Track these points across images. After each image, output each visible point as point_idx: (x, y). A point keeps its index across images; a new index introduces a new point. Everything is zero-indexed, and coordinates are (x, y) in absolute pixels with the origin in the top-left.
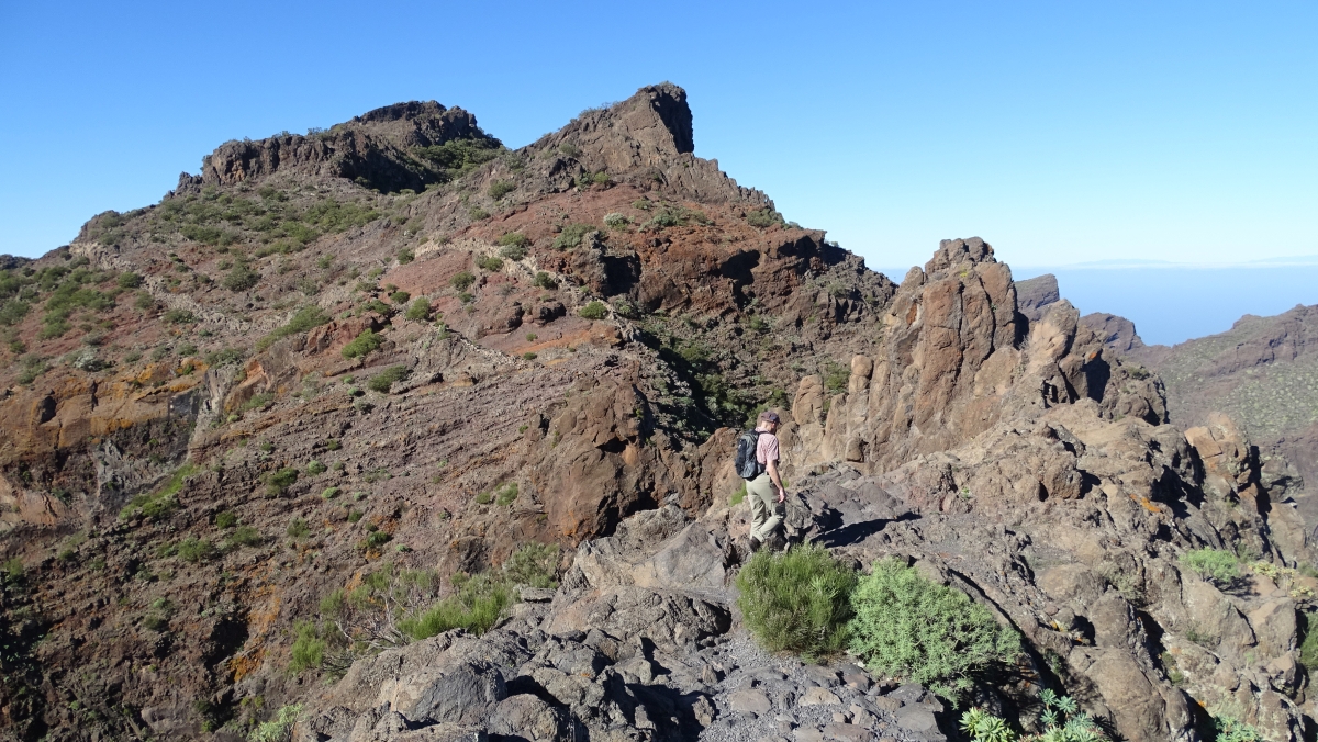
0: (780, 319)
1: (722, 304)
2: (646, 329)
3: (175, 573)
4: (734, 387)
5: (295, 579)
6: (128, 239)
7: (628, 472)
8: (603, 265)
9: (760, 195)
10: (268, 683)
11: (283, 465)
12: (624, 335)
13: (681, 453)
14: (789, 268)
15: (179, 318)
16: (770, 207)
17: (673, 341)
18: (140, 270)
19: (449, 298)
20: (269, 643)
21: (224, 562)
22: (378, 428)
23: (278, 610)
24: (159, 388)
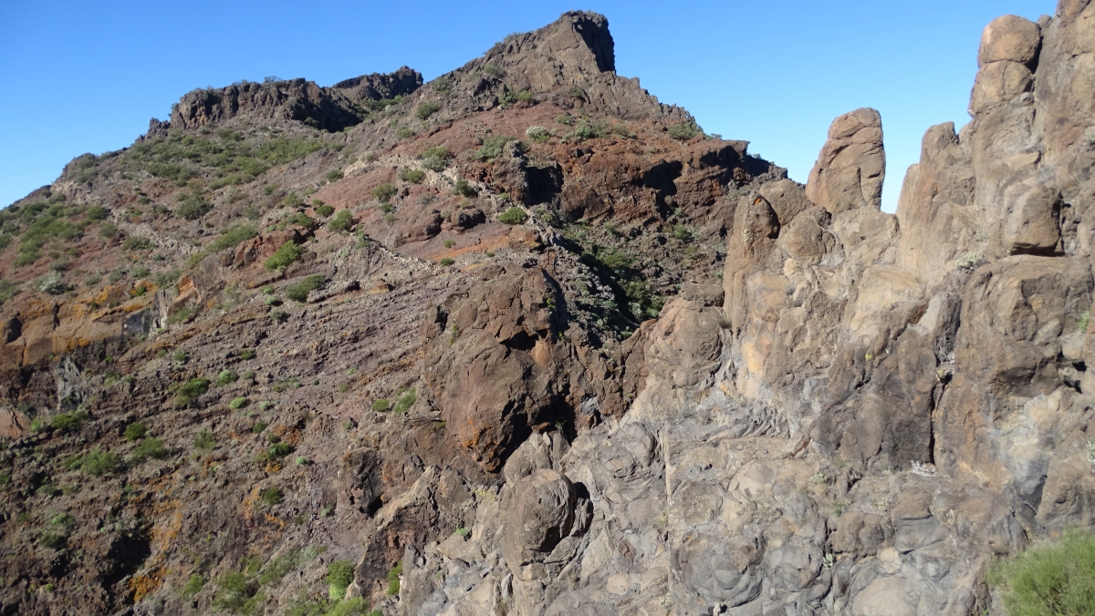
1: (645, 214)
2: (567, 236)
3: (79, 486)
4: (658, 294)
5: (198, 493)
6: (100, 178)
7: (538, 372)
8: (524, 173)
9: (681, 111)
10: (166, 604)
11: (196, 375)
12: (544, 238)
13: (601, 350)
14: (712, 178)
15: (138, 245)
16: (692, 120)
17: (595, 248)
18: (108, 204)
19: (373, 210)
20: (170, 561)
21: (129, 476)
22: (292, 337)
23: (180, 525)
24: (114, 308)
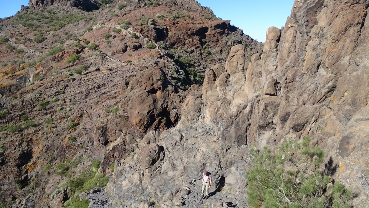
0: (215, 50)
1: (196, 45)
2: (170, 53)
3: (7, 136)
4: (199, 72)
5: (47, 138)
6: (4, 27)
7: (158, 101)
8: (155, 31)
9: (209, 9)
10: (39, 173)
11: (44, 99)
12: (162, 54)
13: (178, 94)
14: (218, 33)
15: (20, 52)
16: (212, 13)
17: (179, 57)
18: (8, 37)
19: (103, 42)
20: (39, 160)
21: (24, 133)
22: (77, 86)
23: (42, 149)
24: (13, 74)
